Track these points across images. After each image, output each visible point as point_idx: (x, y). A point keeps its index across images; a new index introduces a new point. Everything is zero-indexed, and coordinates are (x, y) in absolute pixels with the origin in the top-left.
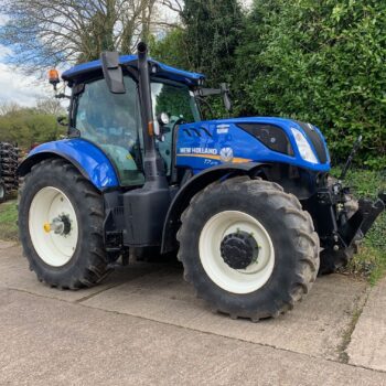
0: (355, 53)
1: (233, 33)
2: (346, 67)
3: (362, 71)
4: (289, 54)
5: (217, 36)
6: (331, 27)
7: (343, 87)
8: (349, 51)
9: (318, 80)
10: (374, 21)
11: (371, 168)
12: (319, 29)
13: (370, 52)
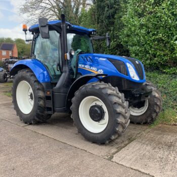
0: (160, 18)
1: (114, 7)
2: (156, 25)
3: (163, 27)
4: (132, 18)
5: (106, 9)
6: (150, 6)
7: (154, 35)
8: (158, 17)
9: (143, 31)
10: (169, 2)
11: (167, 74)
12: (145, 7)
13: (166, 18)
